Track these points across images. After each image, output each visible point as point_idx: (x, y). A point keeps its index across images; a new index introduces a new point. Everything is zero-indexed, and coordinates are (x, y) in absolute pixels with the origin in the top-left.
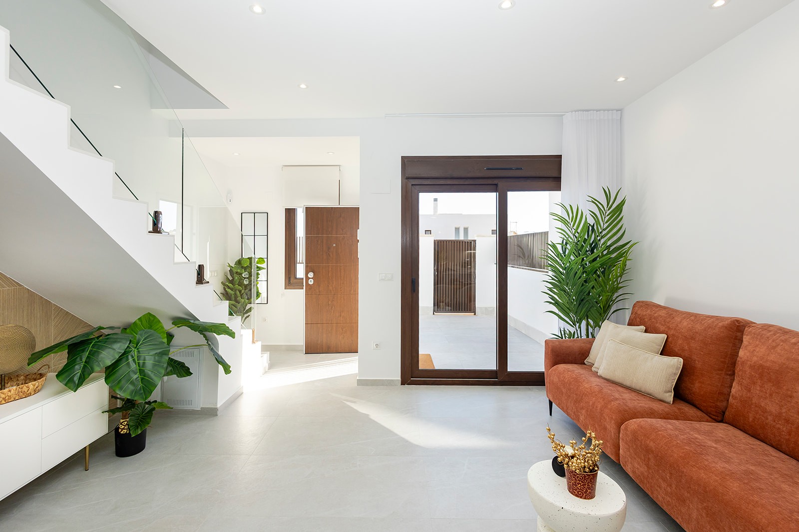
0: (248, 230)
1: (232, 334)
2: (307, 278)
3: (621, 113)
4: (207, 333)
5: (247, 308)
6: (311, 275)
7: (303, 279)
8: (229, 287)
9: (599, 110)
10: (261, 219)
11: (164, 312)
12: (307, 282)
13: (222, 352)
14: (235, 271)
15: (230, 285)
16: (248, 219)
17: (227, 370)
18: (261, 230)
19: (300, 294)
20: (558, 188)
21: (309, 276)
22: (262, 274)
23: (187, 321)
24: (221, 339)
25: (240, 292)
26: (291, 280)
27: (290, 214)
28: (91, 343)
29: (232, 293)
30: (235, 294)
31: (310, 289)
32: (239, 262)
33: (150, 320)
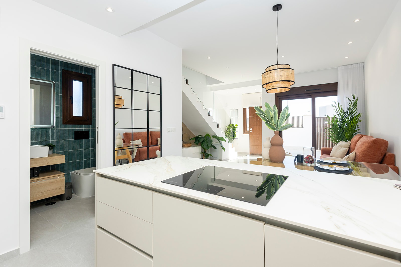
0: (232, 115)
1: (225, 141)
2: (250, 130)
3: (364, 64)
4: (220, 141)
5: (232, 140)
6: (251, 129)
7: (249, 131)
8: (226, 133)
9: (348, 65)
10: (236, 112)
11: (211, 134)
12: (250, 132)
13: (223, 145)
14: (228, 128)
15: (227, 132)
16: (232, 112)
17: (224, 150)
18: (236, 115)
19: (248, 136)
20: (337, 95)
21: (250, 129)
22: (237, 129)
23: (215, 137)
24: (223, 142)
25: (230, 134)
26: (245, 132)
27: (245, 109)
28: (198, 139)
29: (228, 134)
30: (228, 135)
31: (251, 134)
32: (229, 125)
33: (208, 135)
